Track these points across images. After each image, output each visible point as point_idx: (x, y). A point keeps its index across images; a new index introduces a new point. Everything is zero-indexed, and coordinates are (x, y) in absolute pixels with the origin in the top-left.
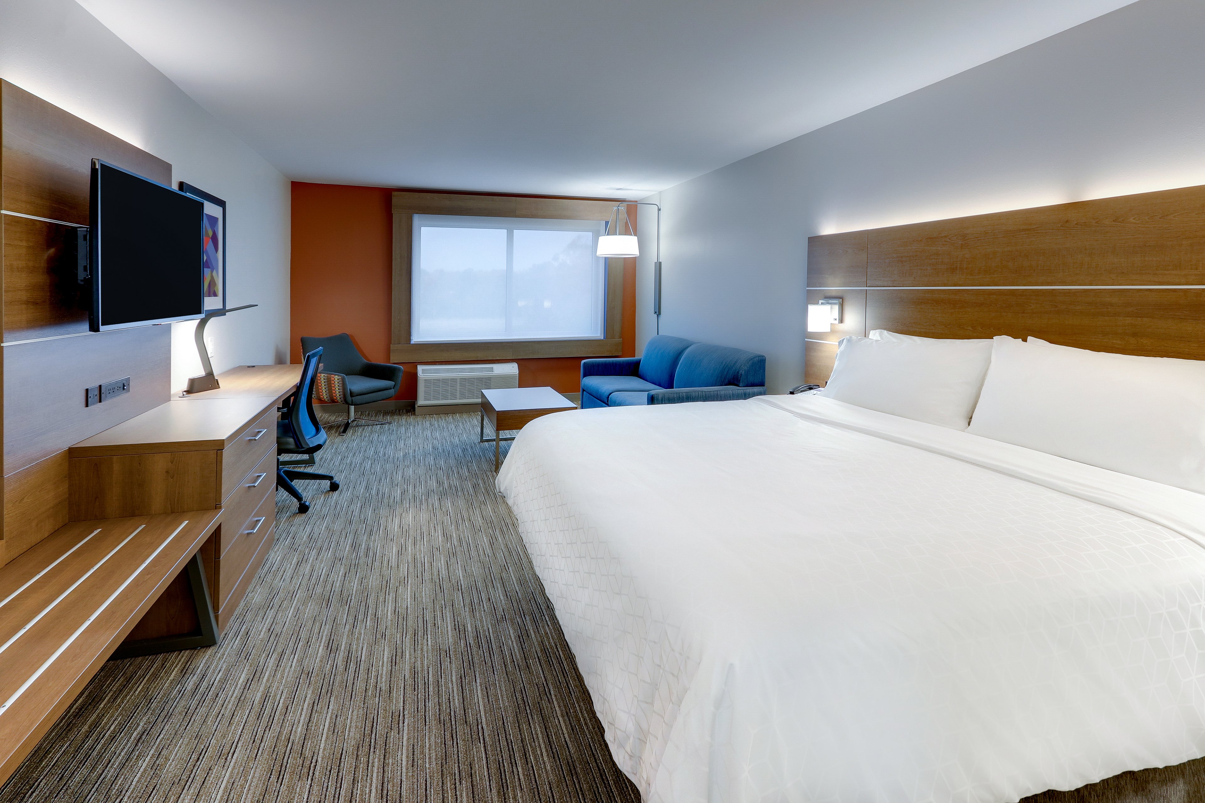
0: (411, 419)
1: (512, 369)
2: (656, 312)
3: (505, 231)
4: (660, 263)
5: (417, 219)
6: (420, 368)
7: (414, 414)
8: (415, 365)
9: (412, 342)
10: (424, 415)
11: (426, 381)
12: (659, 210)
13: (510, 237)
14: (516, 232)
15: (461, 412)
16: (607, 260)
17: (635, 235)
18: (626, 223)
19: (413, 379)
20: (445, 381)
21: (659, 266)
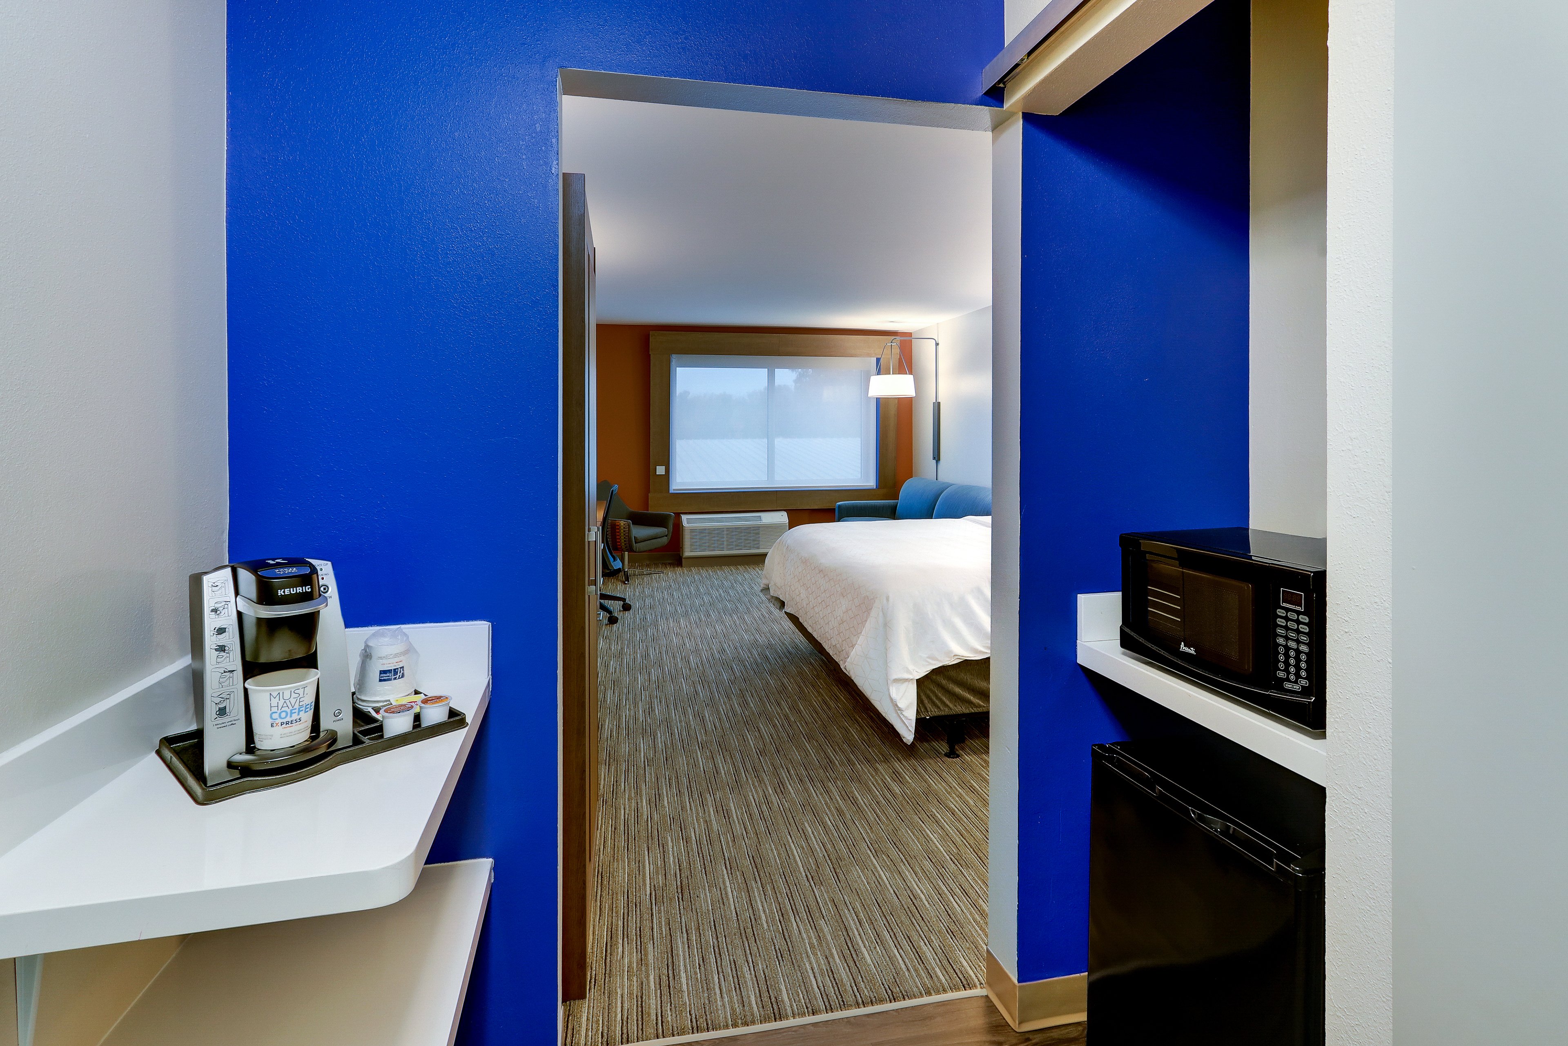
0: (679, 570)
1: (782, 518)
2: (935, 458)
3: (764, 371)
4: (939, 403)
5: (674, 359)
6: (684, 518)
7: (682, 567)
8: (678, 515)
9: (671, 491)
10: (689, 566)
11: (692, 531)
12: (937, 344)
13: (771, 376)
14: (778, 371)
15: (729, 564)
16: (878, 400)
17: (911, 373)
18: (900, 359)
19: (678, 528)
20: (711, 531)
21: (937, 407)
